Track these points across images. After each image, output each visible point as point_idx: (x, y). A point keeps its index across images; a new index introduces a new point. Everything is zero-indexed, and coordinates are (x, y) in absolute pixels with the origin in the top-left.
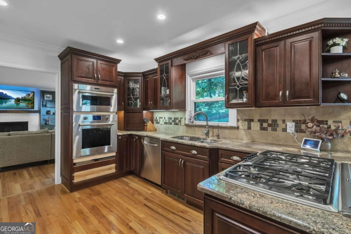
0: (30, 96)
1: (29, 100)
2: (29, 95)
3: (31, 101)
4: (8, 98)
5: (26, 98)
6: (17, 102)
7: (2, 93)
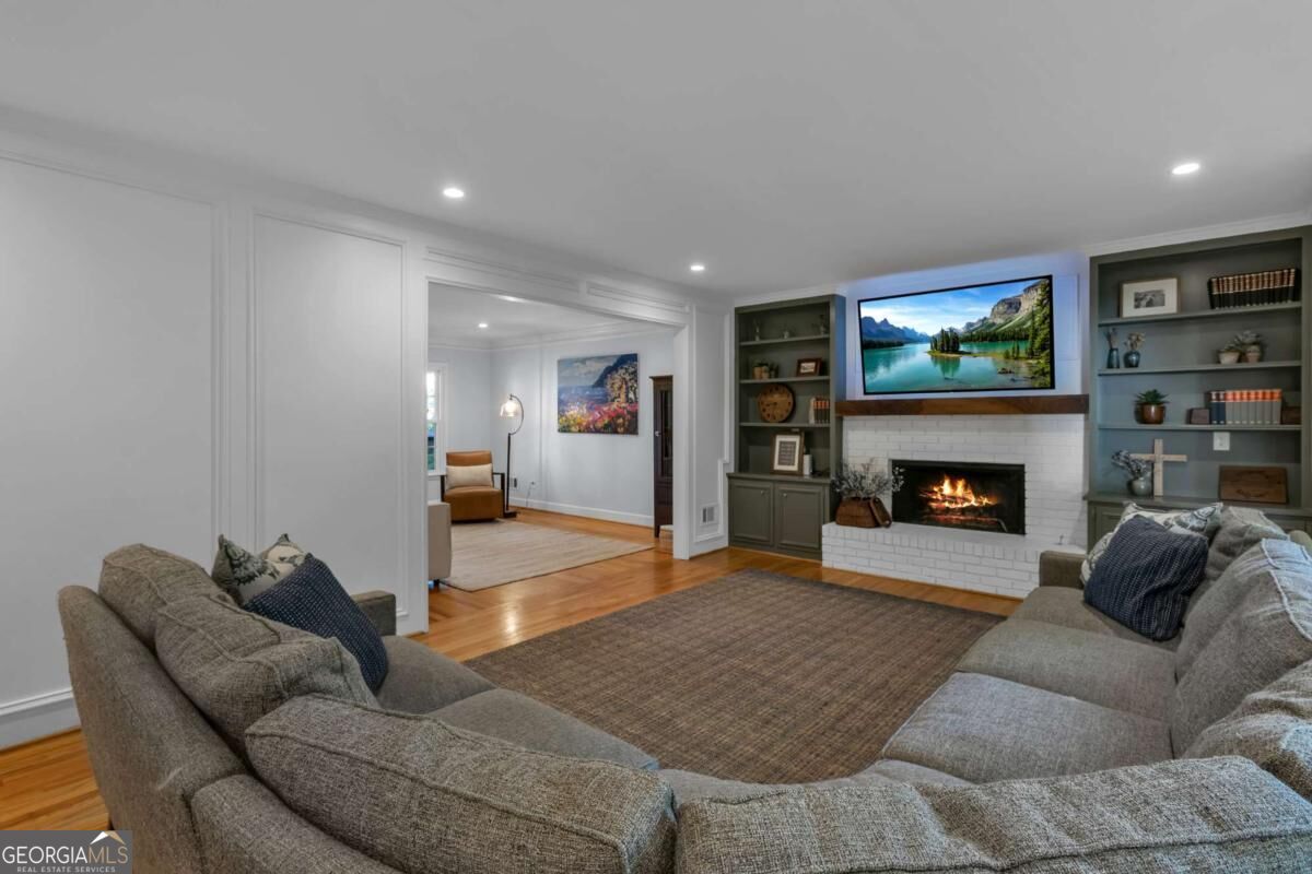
0: (1017, 310)
1: (1016, 336)
2: (1014, 305)
3: (1026, 338)
4: (896, 341)
5: (994, 324)
6: (944, 355)
7: (870, 320)
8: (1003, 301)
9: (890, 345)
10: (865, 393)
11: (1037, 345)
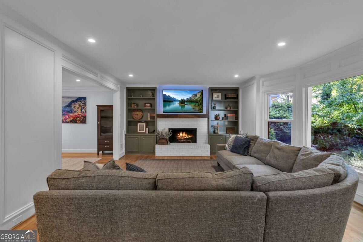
1: (196, 102)
2: (196, 95)
3: (198, 102)
4: (171, 100)
5: (192, 99)
6: (182, 104)
7: (165, 95)
8: (194, 94)
9: (170, 101)
10: (163, 112)
11: (199, 104)
